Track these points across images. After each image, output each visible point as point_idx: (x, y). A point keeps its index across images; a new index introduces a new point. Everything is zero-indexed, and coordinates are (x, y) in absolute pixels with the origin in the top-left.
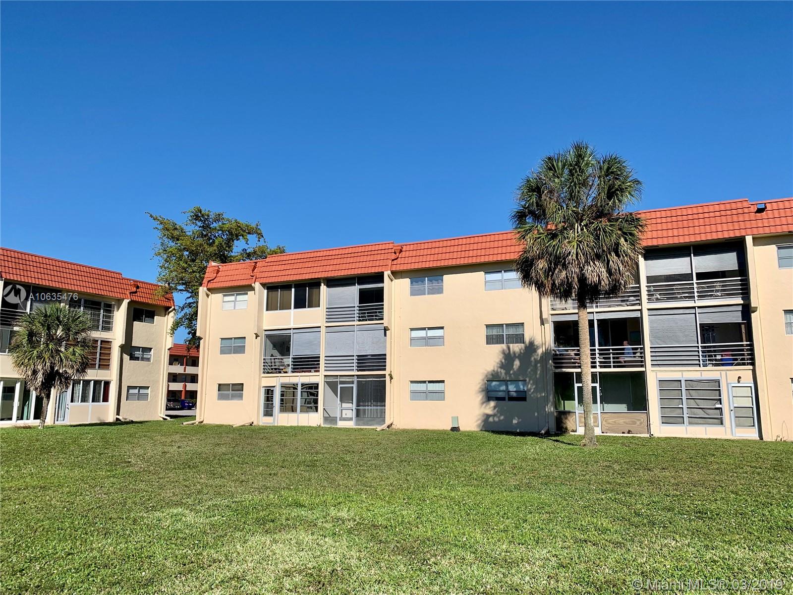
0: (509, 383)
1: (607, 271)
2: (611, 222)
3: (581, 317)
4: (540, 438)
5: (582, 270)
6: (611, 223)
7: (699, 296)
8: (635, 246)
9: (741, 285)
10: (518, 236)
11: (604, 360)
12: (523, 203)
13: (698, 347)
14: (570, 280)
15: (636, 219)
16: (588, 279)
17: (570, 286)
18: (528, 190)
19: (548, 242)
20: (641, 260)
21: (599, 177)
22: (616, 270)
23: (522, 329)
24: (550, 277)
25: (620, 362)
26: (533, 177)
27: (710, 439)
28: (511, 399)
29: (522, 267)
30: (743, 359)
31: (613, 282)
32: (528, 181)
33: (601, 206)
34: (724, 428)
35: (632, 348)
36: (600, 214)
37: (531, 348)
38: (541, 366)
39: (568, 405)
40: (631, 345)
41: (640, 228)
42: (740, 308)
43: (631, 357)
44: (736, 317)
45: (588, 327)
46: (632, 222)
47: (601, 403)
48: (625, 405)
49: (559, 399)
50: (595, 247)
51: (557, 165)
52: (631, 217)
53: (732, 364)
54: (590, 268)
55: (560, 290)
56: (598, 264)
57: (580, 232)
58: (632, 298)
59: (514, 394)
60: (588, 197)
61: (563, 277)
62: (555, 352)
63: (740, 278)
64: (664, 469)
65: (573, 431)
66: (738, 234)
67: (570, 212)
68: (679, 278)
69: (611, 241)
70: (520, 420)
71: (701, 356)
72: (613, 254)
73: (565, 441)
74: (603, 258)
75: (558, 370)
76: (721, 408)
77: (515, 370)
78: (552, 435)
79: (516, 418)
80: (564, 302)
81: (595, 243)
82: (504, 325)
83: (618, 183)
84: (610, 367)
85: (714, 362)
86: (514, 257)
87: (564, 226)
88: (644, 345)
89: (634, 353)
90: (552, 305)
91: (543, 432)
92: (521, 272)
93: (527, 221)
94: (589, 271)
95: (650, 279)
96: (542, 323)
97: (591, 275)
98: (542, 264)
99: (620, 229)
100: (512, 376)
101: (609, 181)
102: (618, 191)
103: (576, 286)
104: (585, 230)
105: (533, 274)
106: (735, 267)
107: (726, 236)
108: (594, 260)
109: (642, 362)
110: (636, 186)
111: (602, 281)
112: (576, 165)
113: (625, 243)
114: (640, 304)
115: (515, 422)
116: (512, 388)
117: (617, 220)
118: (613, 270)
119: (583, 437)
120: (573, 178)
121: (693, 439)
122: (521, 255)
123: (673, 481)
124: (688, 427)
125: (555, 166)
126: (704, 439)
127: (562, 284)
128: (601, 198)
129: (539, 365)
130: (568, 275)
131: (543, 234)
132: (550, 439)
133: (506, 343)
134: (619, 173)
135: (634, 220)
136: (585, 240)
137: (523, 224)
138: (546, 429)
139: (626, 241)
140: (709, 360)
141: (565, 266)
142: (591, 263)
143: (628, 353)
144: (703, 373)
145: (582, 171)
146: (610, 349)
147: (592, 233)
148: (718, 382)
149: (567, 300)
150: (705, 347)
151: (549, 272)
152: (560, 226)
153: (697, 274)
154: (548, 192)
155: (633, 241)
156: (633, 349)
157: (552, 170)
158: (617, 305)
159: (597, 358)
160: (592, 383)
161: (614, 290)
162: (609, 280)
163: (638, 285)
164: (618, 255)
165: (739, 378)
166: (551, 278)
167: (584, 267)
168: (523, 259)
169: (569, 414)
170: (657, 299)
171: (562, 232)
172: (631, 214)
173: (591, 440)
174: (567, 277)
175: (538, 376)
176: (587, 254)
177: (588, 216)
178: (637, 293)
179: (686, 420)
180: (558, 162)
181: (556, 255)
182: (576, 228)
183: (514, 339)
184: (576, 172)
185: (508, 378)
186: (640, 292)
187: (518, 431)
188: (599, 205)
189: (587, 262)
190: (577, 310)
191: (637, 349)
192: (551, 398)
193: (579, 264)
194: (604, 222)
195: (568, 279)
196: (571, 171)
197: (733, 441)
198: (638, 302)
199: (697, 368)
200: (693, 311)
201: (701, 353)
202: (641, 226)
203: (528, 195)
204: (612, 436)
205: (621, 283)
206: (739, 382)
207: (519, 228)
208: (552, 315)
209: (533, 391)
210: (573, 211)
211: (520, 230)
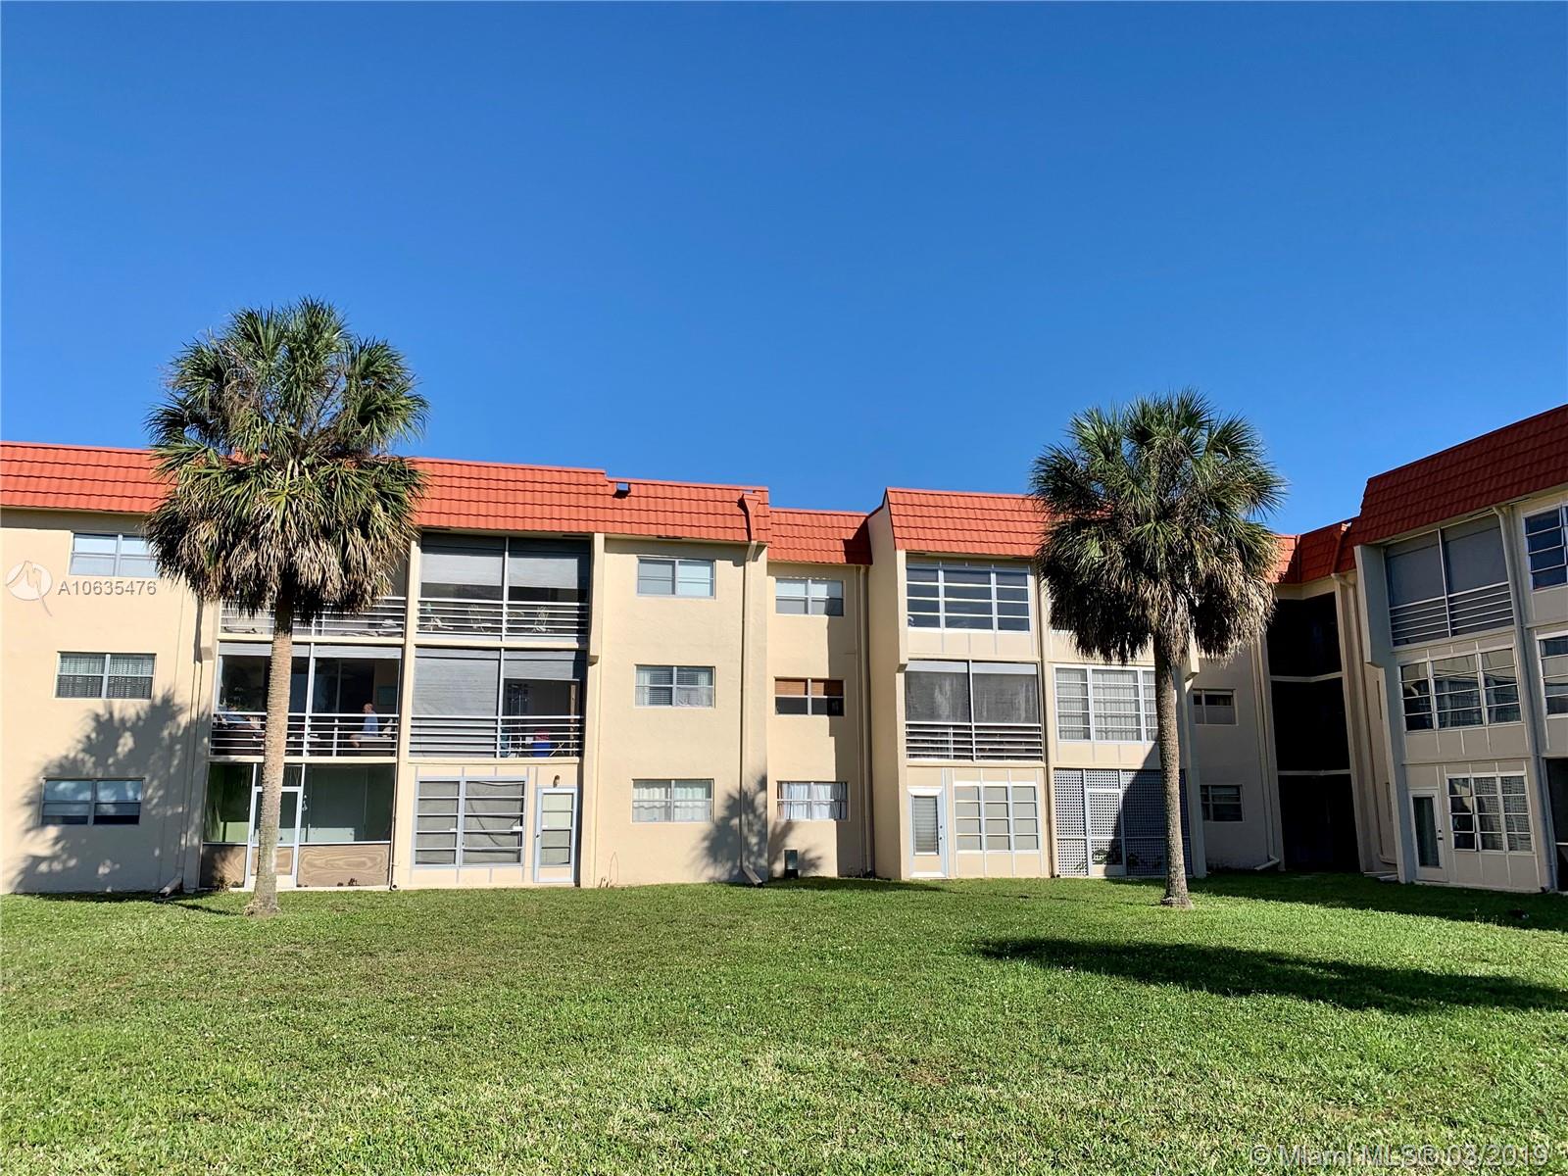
0: (101, 784)
1: (340, 563)
2: (361, 467)
3: (278, 651)
4: (157, 903)
5: (291, 555)
6: (361, 471)
7: (509, 630)
8: (400, 521)
9: (579, 616)
10: (158, 463)
11: (318, 740)
12: (182, 396)
13: (496, 720)
14: (263, 572)
15: (410, 471)
16: (301, 575)
17: (261, 584)
18: (194, 369)
19: (226, 486)
20: (415, 549)
21: (349, 377)
22: (358, 563)
23: (150, 666)
24: (221, 562)
25: (351, 745)
26: (210, 345)
27: (495, 890)
28: (102, 820)
29: (161, 532)
30: (567, 745)
31: (350, 587)
32: (197, 352)
33: (345, 434)
34: (521, 868)
35: (379, 718)
36: (342, 450)
37: (165, 710)
38: (181, 749)
39: (234, 831)
40: (377, 713)
41: (415, 489)
42: (572, 656)
43: (374, 735)
44: (564, 672)
45: (289, 671)
46: (401, 475)
47: (301, 827)
48: (351, 830)
49: (214, 820)
50: (322, 513)
51: (265, 334)
52: (400, 465)
53: (547, 754)
54: (307, 553)
55: (242, 591)
56: (325, 547)
57: (296, 479)
58: (390, 622)
59: (111, 811)
60: (322, 412)
61: (249, 564)
62: (220, 719)
63: (578, 604)
64: (398, 951)
65: (236, 885)
66: (583, 528)
67: (281, 433)
68: (480, 592)
69: (355, 506)
70: (117, 866)
71: (499, 738)
72: (357, 531)
73: (213, 907)
74: (337, 537)
75: (222, 758)
76: (521, 833)
77: (121, 756)
78: (187, 896)
79: (108, 862)
80: (246, 616)
81: (325, 506)
82: (108, 656)
83: (382, 395)
84: (330, 753)
85: (521, 750)
86: (147, 507)
87: (264, 460)
88: (400, 713)
89: (381, 728)
90: (225, 620)
91: (167, 890)
92: (158, 542)
93: (187, 435)
94: (304, 559)
95: (428, 589)
96: (198, 657)
97: (309, 567)
98: (206, 533)
99: (376, 486)
100: (112, 769)
101: (365, 389)
102: (381, 410)
103: (274, 586)
104: (307, 475)
105: (185, 551)
106: (573, 584)
107: (565, 529)
108: (318, 538)
109: (393, 745)
110: (417, 408)
111: (329, 581)
112: (306, 341)
113: (382, 515)
114: (403, 635)
115: (103, 870)
116: (106, 795)
117: (375, 466)
118: (353, 563)
119: (251, 896)
120: (295, 367)
121: (467, 892)
122: (162, 506)
123: (409, 972)
124: (461, 870)
125: (261, 334)
126: (486, 890)
127: (245, 579)
128: (347, 418)
129: (178, 747)
130: (260, 561)
131: (218, 468)
132: (181, 905)
133: (108, 696)
134: (387, 377)
135: (405, 472)
136: (303, 495)
137: (176, 441)
138: (175, 883)
139: (386, 509)
140: (513, 745)
141: (255, 543)
142: (312, 543)
143: (372, 728)
144: (499, 768)
145: (315, 356)
146: (334, 718)
147: (319, 483)
148: (522, 784)
149: (253, 614)
150: (509, 722)
151: (222, 549)
152: (255, 459)
153: (511, 589)
154: (238, 385)
155: (398, 512)
156: (380, 720)
157: (253, 341)
158: (360, 633)
159: (306, 735)
160: (284, 785)
161: (350, 602)
162: (343, 583)
163: (404, 598)
164: (366, 536)
165: (557, 778)
166: (224, 564)
167: (295, 549)
168: (167, 514)
169: (232, 850)
170: (436, 628)
171: (258, 471)
172: (401, 459)
173: (266, 901)
174: (257, 564)
175: (172, 770)
176: (304, 524)
177: (317, 448)
178: (400, 614)
179: (459, 855)
180: (267, 328)
181: (240, 517)
182: (290, 467)
183: (128, 687)
184: (303, 355)
185: (99, 776)
186: (404, 611)
187: (108, 890)
188: (341, 430)
189: (302, 540)
190: (272, 636)
191: (386, 720)
192: (197, 817)
193: (285, 541)
194: (348, 466)
195: (259, 570)
196: (291, 351)
197: (532, 891)
198: (400, 630)
199: (491, 759)
200: (495, 655)
201: (499, 733)
202: (417, 485)
203: (194, 380)
204: (316, 892)
205: (365, 589)
206: (555, 785)
207: (166, 446)
208: (222, 641)
209: (158, 802)
210: (288, 434)
211: (164, 451)
